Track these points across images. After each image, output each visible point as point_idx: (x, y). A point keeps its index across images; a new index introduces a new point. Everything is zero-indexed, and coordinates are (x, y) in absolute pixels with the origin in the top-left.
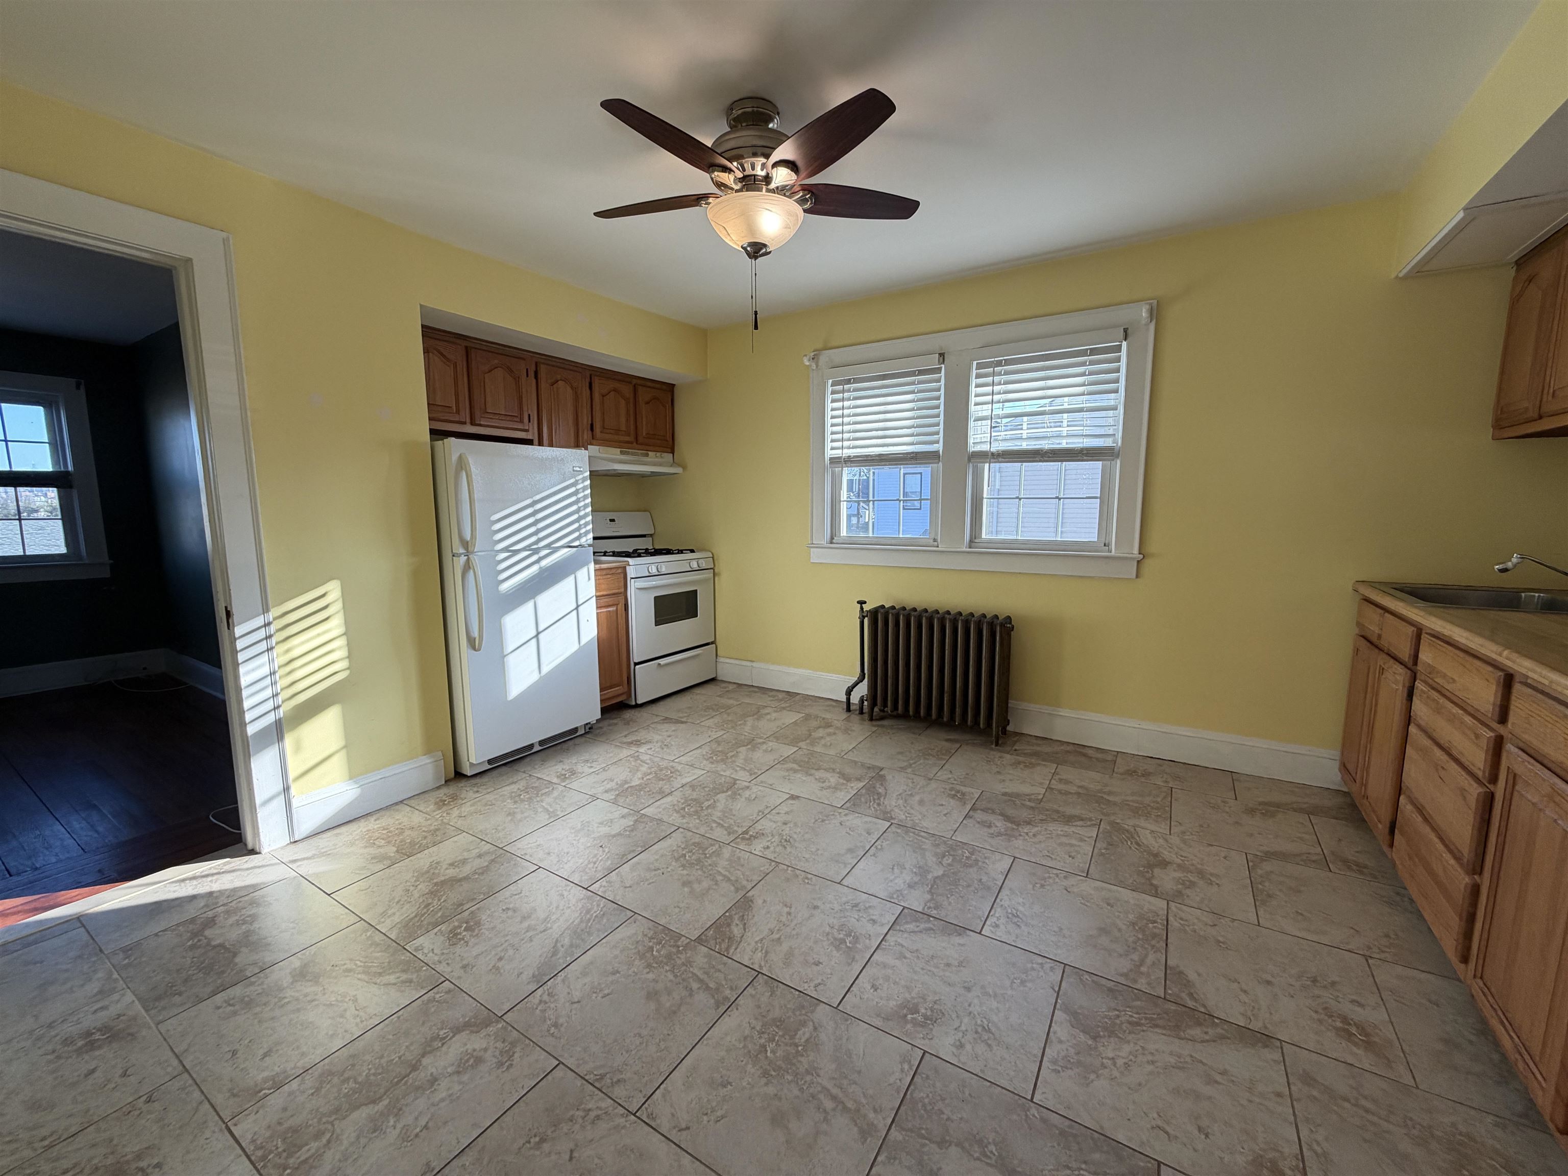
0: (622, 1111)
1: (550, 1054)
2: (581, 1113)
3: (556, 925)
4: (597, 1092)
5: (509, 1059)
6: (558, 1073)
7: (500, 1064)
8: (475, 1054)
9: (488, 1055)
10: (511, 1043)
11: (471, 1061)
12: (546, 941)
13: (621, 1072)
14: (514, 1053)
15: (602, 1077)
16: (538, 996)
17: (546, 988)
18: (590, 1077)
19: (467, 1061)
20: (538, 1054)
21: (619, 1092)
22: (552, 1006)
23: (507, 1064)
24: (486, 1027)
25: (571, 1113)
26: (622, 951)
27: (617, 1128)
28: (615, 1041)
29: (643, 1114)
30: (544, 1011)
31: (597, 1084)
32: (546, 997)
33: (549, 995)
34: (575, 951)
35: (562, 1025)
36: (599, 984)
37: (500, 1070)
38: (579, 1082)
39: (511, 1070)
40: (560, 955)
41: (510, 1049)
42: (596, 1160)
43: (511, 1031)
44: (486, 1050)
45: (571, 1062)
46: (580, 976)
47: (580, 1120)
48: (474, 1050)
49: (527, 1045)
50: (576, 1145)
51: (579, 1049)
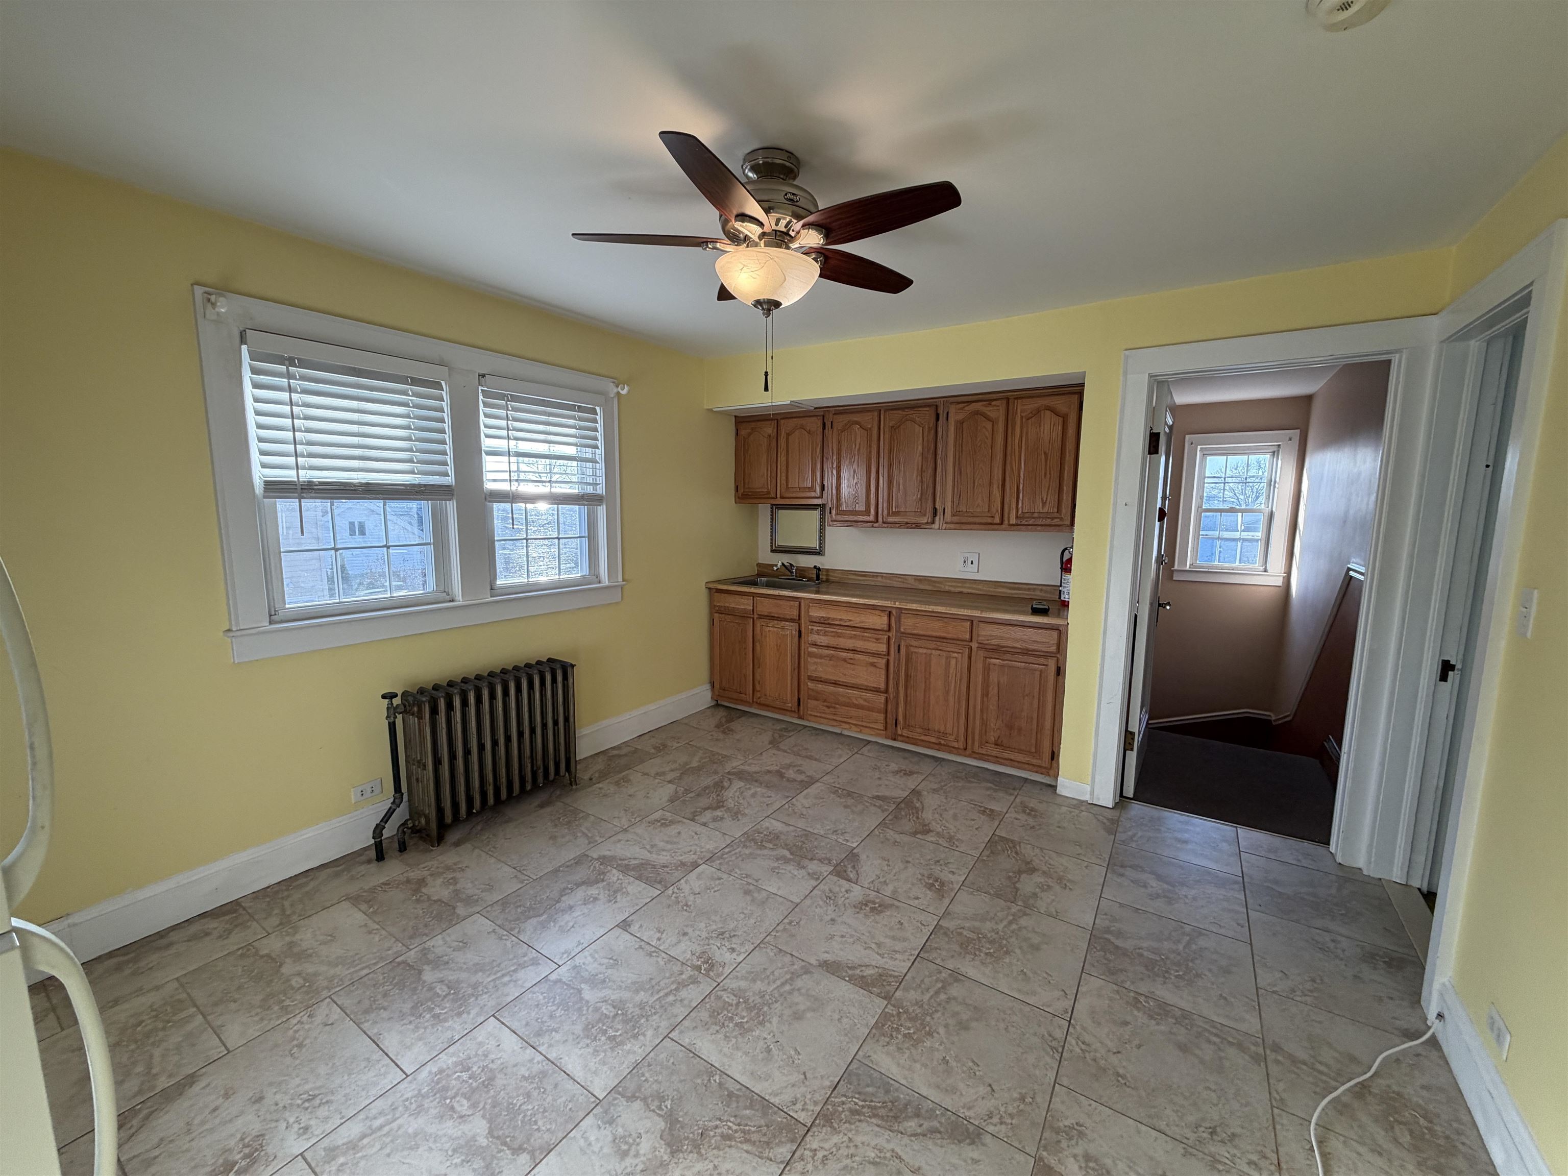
0: (1071, 1030)
1: (1052, 1093)
2: (1087, 1055)
3: (886, 1145)
4: (1066, 1048)
5: (1073, 1128)
6: (1065, 1081)
7: (1081, 1135)
8: (1083, 1165)
9: (1079, 1150)
10: (1057, 1133)
11: (1092, 1165)
12: (916, 1148)
13: (1043, 1036)
14: (1065, 1126)
15: (1052, 1048)
16: (997, 1129)
17: (984, 1124)
18: (1057, 1056)
19: (1093, 1169)
20: (1057, 1104)
21: (1059, 1034)
22: (1003, 1109)
23: (1078, 1128)
24: (1052, 1168)
25: (1090, 1061)
26: (915, 1061)
27: (1084, 1028)
28: (1019, 1046)
29: (1067, 1017)
30: (1012, 1116)
31: (1060, 1050)
32: (995, 1120)
33: (991, 1118)
34: (925, 1108)
35: (1020, 1093)
36: (963, 1072)
37: (1087, 1131)
38: (1064, 1063)
39: (1082, 1121)
40: (935, 1124)
41: (1064, 1131)
42: (1111, 1036)
43: (1046, 1139)
44: (1075, 1156)
45: (1052, 1075)
46: (958, 1093)
47: (1092, 1054)
48: (1081, 1167)
49: (1052, 1116)
50: (1109, 1051)
51: (1037, 1072)
